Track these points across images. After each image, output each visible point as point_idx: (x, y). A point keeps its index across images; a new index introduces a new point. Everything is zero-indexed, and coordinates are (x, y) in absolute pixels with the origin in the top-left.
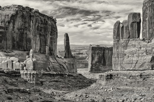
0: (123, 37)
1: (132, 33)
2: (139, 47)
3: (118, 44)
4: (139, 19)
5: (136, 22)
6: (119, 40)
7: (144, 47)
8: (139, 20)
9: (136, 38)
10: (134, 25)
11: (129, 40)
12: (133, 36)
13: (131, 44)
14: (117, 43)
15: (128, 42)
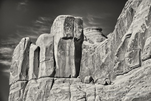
0: (37, 76)
1: (61, 65)
2: (82, 95)
3: (23, 93)
4: (79, 32)
5: (71, 38)
6: (27, 83)
7: (95, 95)
8: (79, 35)
9: (70, 77)
10: (68, 44)
11: (53, 82)
12: (64, 73)
13: (58, 91)
14: (20, 91)
15: (50, 85)
